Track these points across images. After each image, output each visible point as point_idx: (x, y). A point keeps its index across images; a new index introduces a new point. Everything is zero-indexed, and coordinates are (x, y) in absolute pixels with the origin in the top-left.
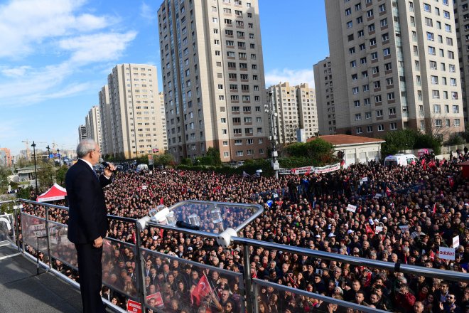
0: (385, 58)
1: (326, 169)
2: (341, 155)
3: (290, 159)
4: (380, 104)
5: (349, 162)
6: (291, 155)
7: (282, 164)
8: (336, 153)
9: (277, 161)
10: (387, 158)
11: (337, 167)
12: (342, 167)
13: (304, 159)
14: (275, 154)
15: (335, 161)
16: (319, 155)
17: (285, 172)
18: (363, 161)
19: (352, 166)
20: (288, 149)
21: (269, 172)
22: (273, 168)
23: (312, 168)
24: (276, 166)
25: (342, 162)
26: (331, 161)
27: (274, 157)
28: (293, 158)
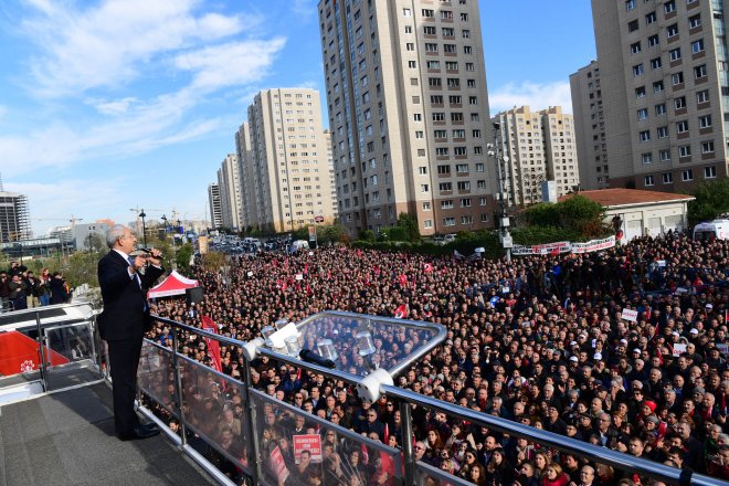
0: (695, 57)
1: (592, 246)
2: (617, 221)
3: (531, 231)
4: (687, 135)
5: (630, 233)
6: (533, 223)
7: (517, 238)
8: (608, 220)
9: (508, 234)
10: (698, 227)
11: (610, 242)
12: (618, 243)
13: (553, 230)
14: (506, 222)
15: (607, 233)
16: (579, 222)
17: (521, 251)
18: (654, 233)
19: (636, 241)
20: (527, 214)
21: (497, 251)
22: (502, 244)
23: (567, 244)
24: (507, 241)
25: (619, 234)
26: (599, 232)
27: (504, 228)
28: (535, 228)
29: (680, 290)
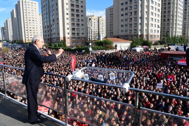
1: (110, 52)
2: (116, 46)
3: (96, 47)
5: (118, 49)
6: (97, 45)
7: (93, 49)
8: (114, 45)
9: (91, 47)
10: (133, 49)
11: (114, 51)
12: (116, 51)
13: (102, 47)
14: (90, 44)
15: (114, 48)
16: (107, 46)
17: (94, 52)
18: (123, 49)
19: (120, 51)
20: (95, 43)
22: (89, 50)
23: (105, 51)
24: (91, 49)
25: (116, 49)
26: (111, 48)
27: (90, 46)
28: (97, 46)
29: (131, 63)
